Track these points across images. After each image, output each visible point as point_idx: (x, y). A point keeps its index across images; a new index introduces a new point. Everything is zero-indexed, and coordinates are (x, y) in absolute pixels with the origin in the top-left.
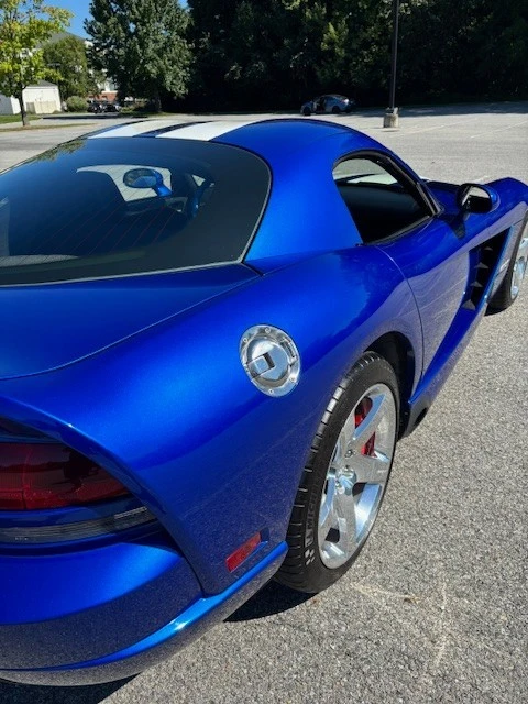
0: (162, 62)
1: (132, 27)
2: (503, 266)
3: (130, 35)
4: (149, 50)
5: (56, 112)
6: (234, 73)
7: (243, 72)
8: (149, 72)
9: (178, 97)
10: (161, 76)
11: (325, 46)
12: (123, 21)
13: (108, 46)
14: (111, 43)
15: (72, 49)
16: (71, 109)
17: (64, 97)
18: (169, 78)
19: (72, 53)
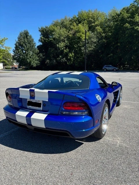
0: (31, 59)
1: (24, 52)
2: (118, 97)
3: (24, 53)
4: (28, 57)
5: (2, 69)
6: (48, 62)
7: (50, 62)
8: (27, 61)
9: (34, 67)
10: (30, 62)
11: (69, 57)
12: (22, 50)
13: (18, 55)
14: (19, 55)
15: (8, 55)
16: (6, 69)
17: (4, 66)
18: (32, 62)
19: (7, 56)
